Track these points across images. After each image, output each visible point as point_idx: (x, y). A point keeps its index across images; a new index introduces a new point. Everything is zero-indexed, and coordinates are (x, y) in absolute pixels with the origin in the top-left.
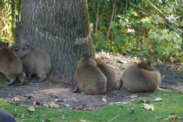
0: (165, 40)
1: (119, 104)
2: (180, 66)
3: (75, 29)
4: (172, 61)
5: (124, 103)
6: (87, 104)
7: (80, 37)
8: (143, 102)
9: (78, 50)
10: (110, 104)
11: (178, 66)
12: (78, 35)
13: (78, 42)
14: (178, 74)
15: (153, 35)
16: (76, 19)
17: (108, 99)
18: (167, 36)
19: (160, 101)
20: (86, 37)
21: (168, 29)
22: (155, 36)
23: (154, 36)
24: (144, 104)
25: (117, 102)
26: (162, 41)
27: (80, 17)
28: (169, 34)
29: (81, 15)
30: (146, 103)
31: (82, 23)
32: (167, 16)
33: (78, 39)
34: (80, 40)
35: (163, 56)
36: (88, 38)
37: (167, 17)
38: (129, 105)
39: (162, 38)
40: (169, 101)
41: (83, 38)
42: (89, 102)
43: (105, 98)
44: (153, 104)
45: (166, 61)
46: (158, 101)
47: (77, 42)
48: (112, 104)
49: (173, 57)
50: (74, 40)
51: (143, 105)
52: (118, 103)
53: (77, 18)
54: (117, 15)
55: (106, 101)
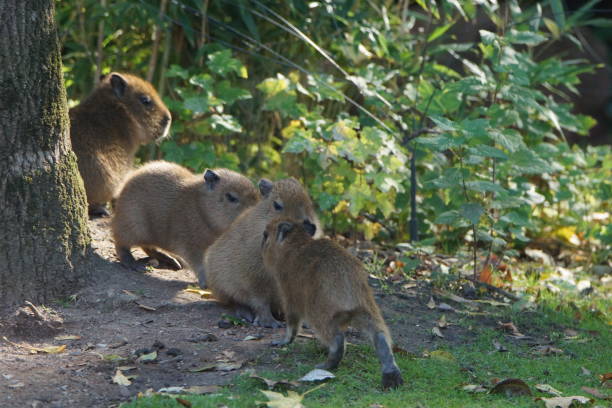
0: (346, 158)
1: (174, 393)
2: (397, 253)
3: (11, 120)
4: (370, 236)
5: (195, 390)
6: (56, 396)
7: (29, 147)
8: (265, 387)
9: (24, 196)
10: (140, 394)
11: (390, 255)
12: (24, 143)
13: (22, 166)
14: (390, 282)
15: (302, 138)
16: (16, 84)
17: (135, 377)
18: (351, 144)
19: (327, 380)
20: (53, 149)
21: (355, 118)
22: (307, 143)
23: (303, 142)
24: (268, 394)
25: (167, 386)
26: (333, 161)
27: (30, 74)
28: (359, 136)
29: (32, 67)
30: (276, 388)
31: (35, 98)
32: (351, 70)
33: (24, 154)
34: (32, 159)
35: (335, 216)
36: (61, 153)
37: (352, 74)
38: (212, 395)
39: (333, 150)
40: (357, 383)
41: (41, 153)
42: (64, 387)
43: (124, 373)
44: (300, 393)
45: (346, 235)
46: (317, 382)
47: (17, 168)
48: (149, 393)
49: (374, 221)
50: (7, 159)
51: (264, 396)
52: (171, 389)
53: (20, 77)
54: (168, 67)
55: (128, 383)
